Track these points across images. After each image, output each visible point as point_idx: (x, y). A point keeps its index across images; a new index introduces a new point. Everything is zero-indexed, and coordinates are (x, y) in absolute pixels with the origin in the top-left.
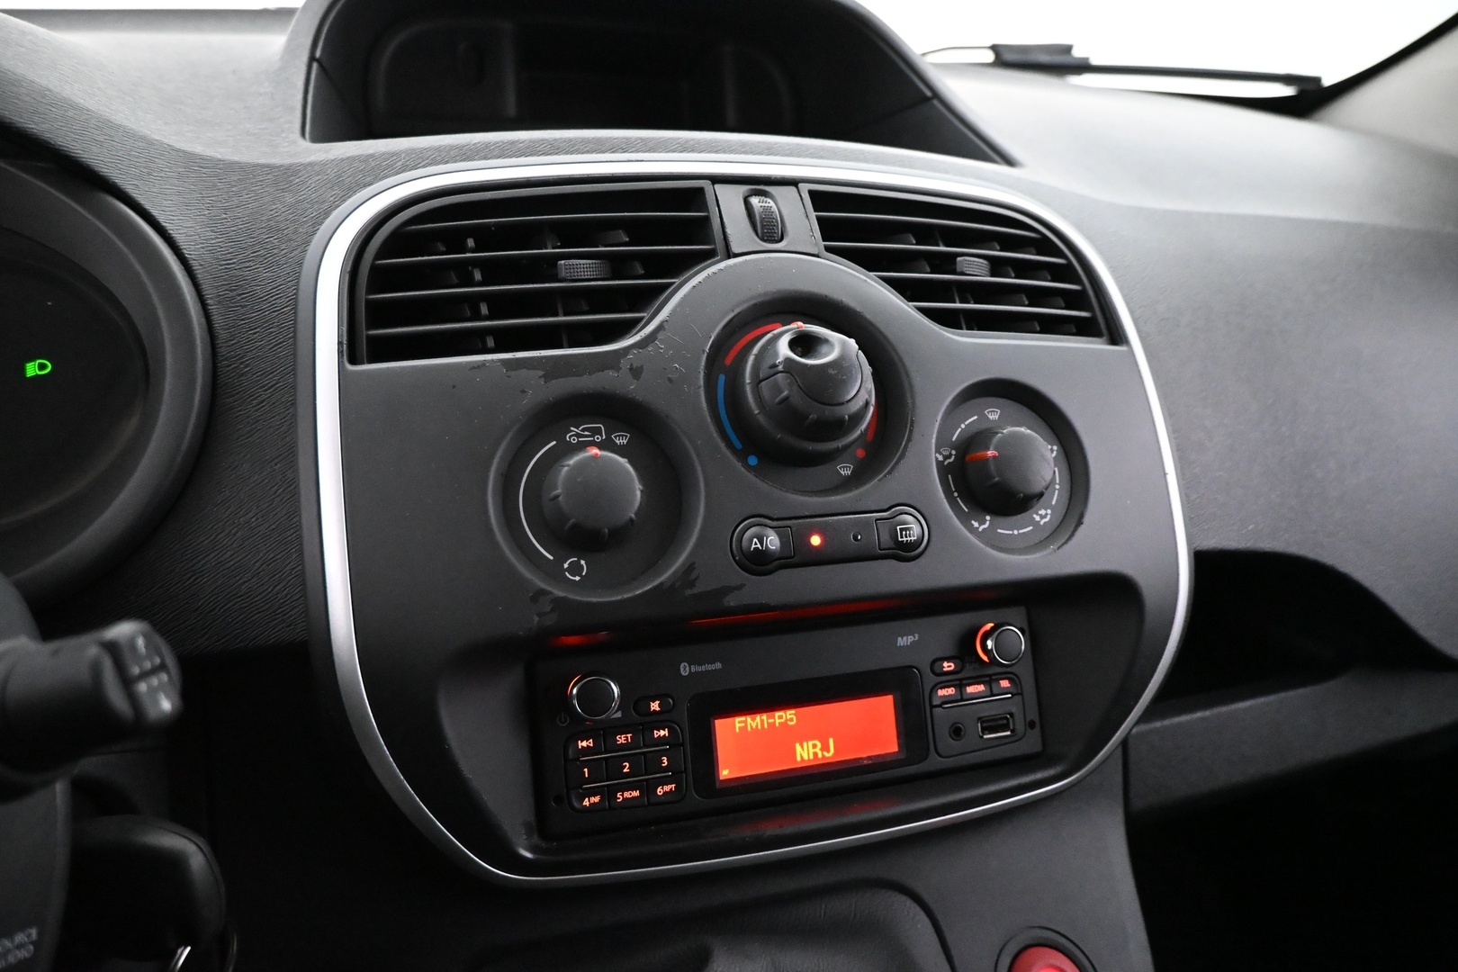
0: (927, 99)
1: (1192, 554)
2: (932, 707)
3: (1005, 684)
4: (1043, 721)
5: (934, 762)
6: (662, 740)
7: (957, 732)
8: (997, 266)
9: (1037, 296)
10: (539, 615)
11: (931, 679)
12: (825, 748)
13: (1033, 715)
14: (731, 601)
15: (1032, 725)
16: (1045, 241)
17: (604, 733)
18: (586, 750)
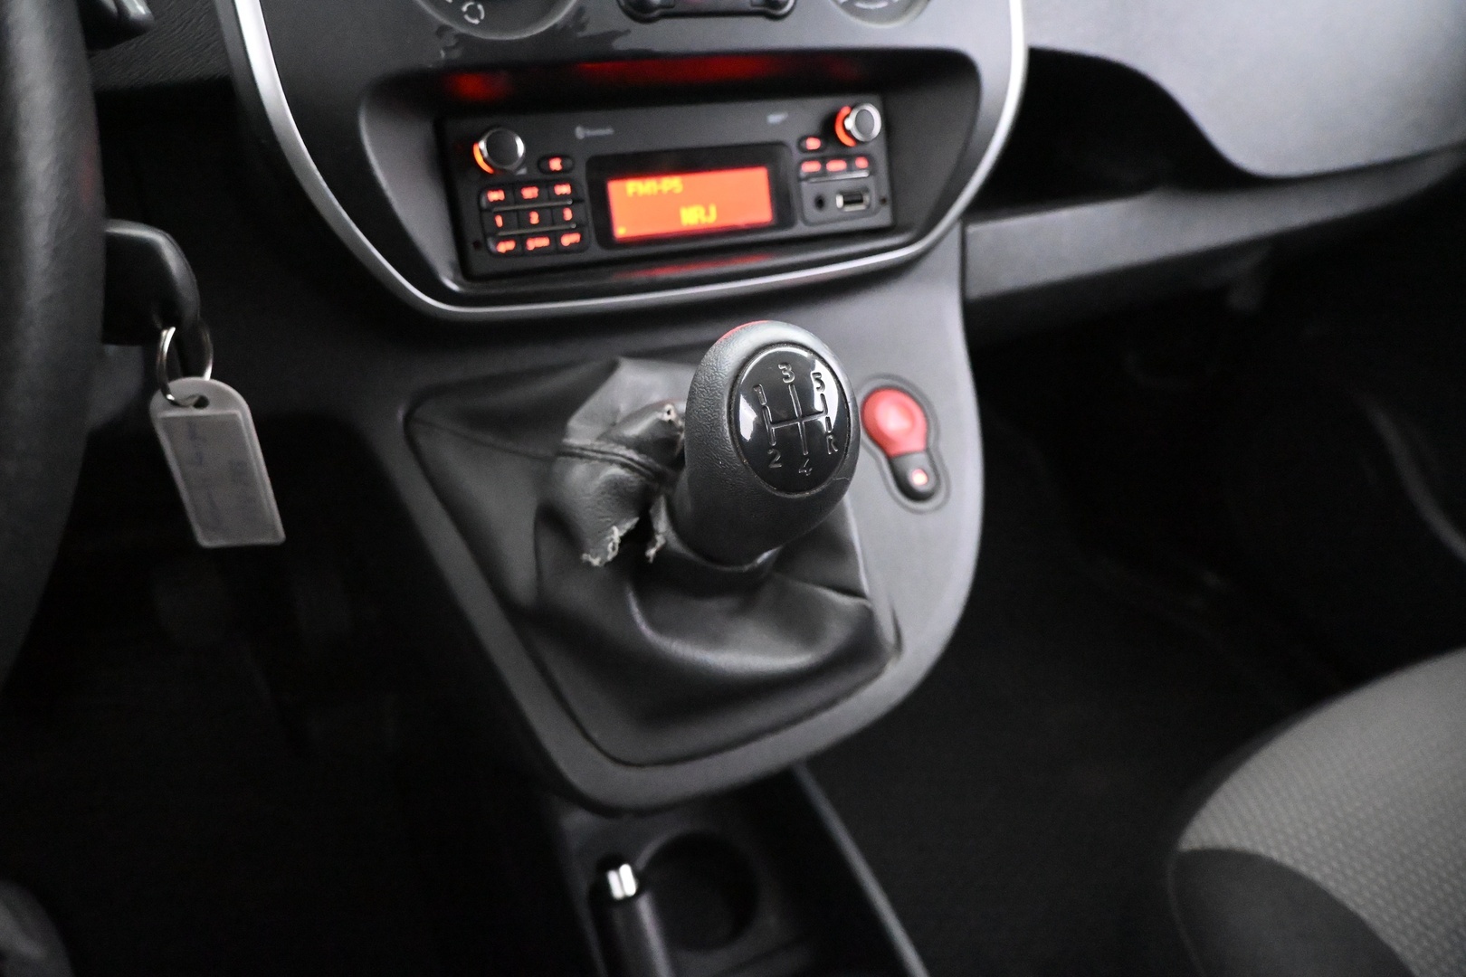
1: (1027, 52)
2: (800, 180)
4: (894, 198)
5: (799, 229)
6: (564, 197)
7: (820, 203)
10: (446, 49)
11: (797, 155)
12: (707, 213)
13: (885, 192)
14: (620, 45)
15: (883, 201)
17: (512, 186)
18: (497, 203)
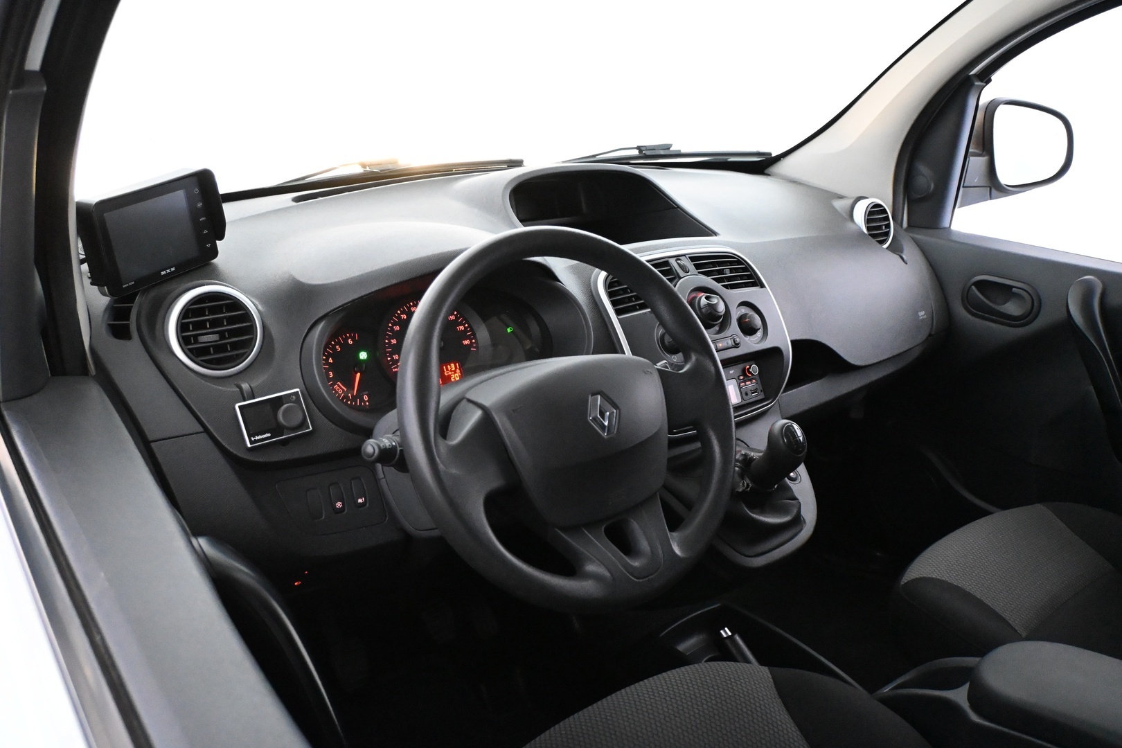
0: (675, 208)
1: (791, 341)
3: (754, 381)
4: (764, 390)
5: (743, 403)
7: (746, 394)
8: (732, 271)
9: (741, 277)
13: (761, 389)
15: (761, 391)
16: (739, 261)
